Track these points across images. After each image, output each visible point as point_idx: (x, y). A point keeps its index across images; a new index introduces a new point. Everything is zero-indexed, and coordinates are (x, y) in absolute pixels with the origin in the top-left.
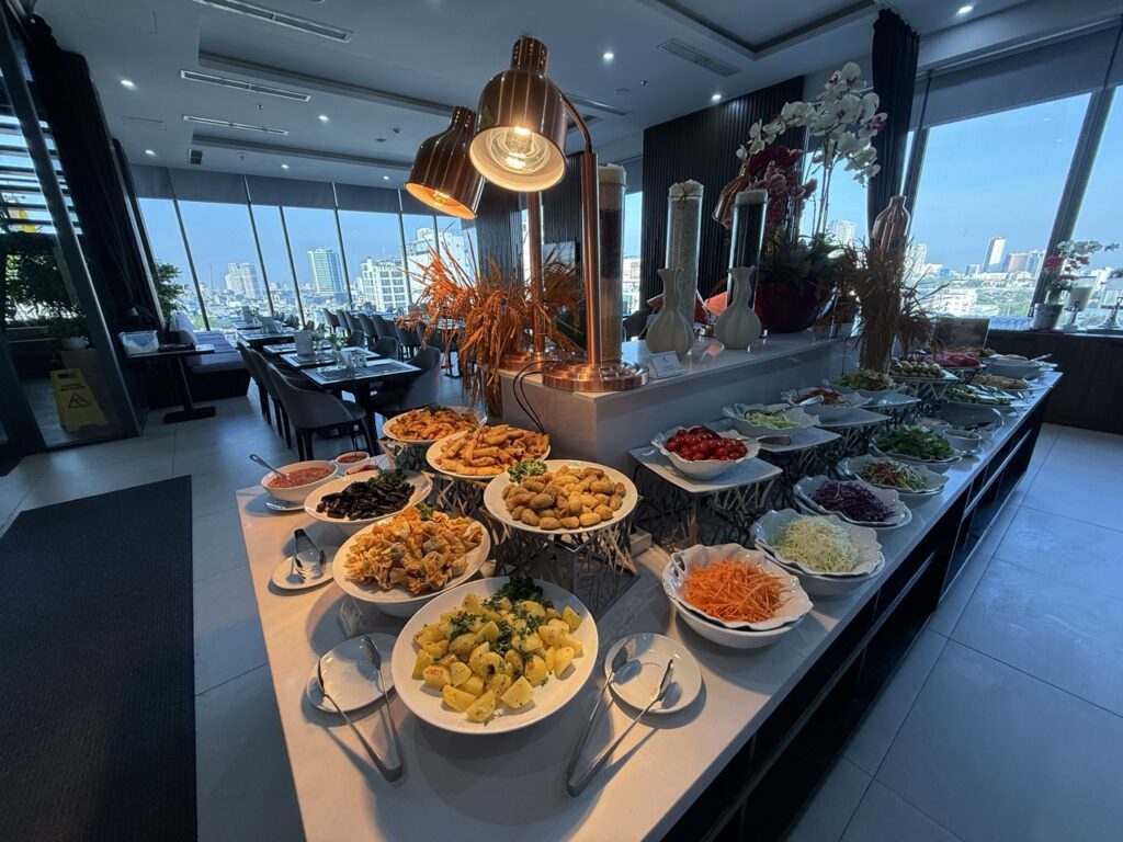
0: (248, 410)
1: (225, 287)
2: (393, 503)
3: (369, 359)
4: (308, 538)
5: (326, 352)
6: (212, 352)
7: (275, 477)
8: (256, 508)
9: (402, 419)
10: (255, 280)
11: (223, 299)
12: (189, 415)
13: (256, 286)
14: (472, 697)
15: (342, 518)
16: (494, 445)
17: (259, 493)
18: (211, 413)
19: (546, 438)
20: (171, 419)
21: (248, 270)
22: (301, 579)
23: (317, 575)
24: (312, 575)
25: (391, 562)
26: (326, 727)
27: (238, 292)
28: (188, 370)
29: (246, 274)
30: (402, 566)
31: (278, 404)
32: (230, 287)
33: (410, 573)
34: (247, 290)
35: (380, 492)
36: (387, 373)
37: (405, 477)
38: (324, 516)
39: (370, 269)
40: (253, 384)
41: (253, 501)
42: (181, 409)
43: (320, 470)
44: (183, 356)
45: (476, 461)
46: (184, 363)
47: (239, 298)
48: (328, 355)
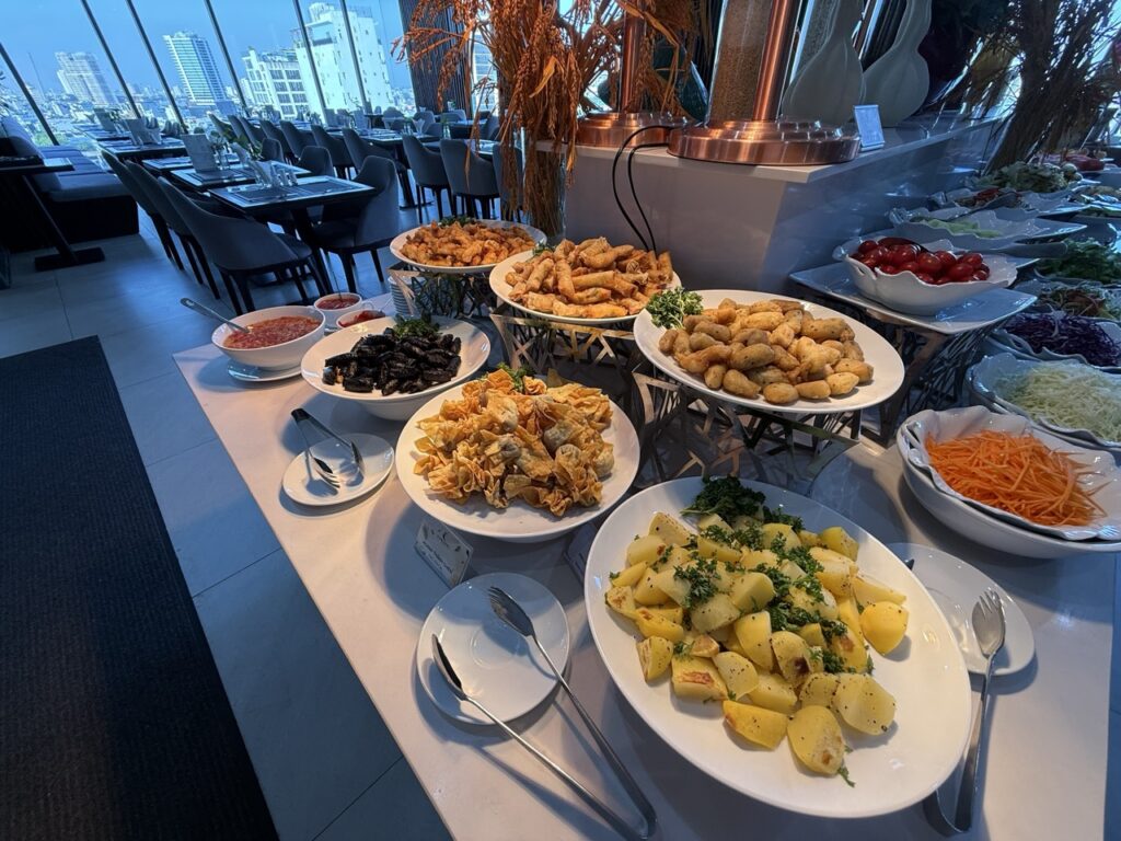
0: (145, 253)
1: (63, 91)
2: (440, 365)
3: (299, 176)
4: (314, 421)
5: (232, 167)
6: (69, 168)
7: (231, 332)
8: (215, 379)
9: (417, 236)
10: (100, 80)
11: (65, 108)
12: (66, 260)
13: (105, 89)
14: (780, 717)
15: (370, 391)
16: (606, 268)
17: (211, 357)
18: (96, 257)
19: (665, 258)
20: (44, 265)
21: (85, 63)
22: (330, 488)
23: (353, 479)
24: (346, 479)
25: (502, 466)
26: (479, 747)
27: (84, 98)
28: (46, 196)
29: (86, 71)
30: (521, 471)
31: (186, 239)
32: (68, 90)
33: (536, 482)
34: (94, 95)
35: (417, 350)
36: (329, 193)
37: (437, 327)
38: (338, 390)
39: (256, 65)
40: (143, 216)
41: (205, 369)
42: (54, 251)
43: (299, 319)
44: (29, 173)
45: (580, 294)
46: (33, 182)
47: (86, 106)
48: (238, 171)
